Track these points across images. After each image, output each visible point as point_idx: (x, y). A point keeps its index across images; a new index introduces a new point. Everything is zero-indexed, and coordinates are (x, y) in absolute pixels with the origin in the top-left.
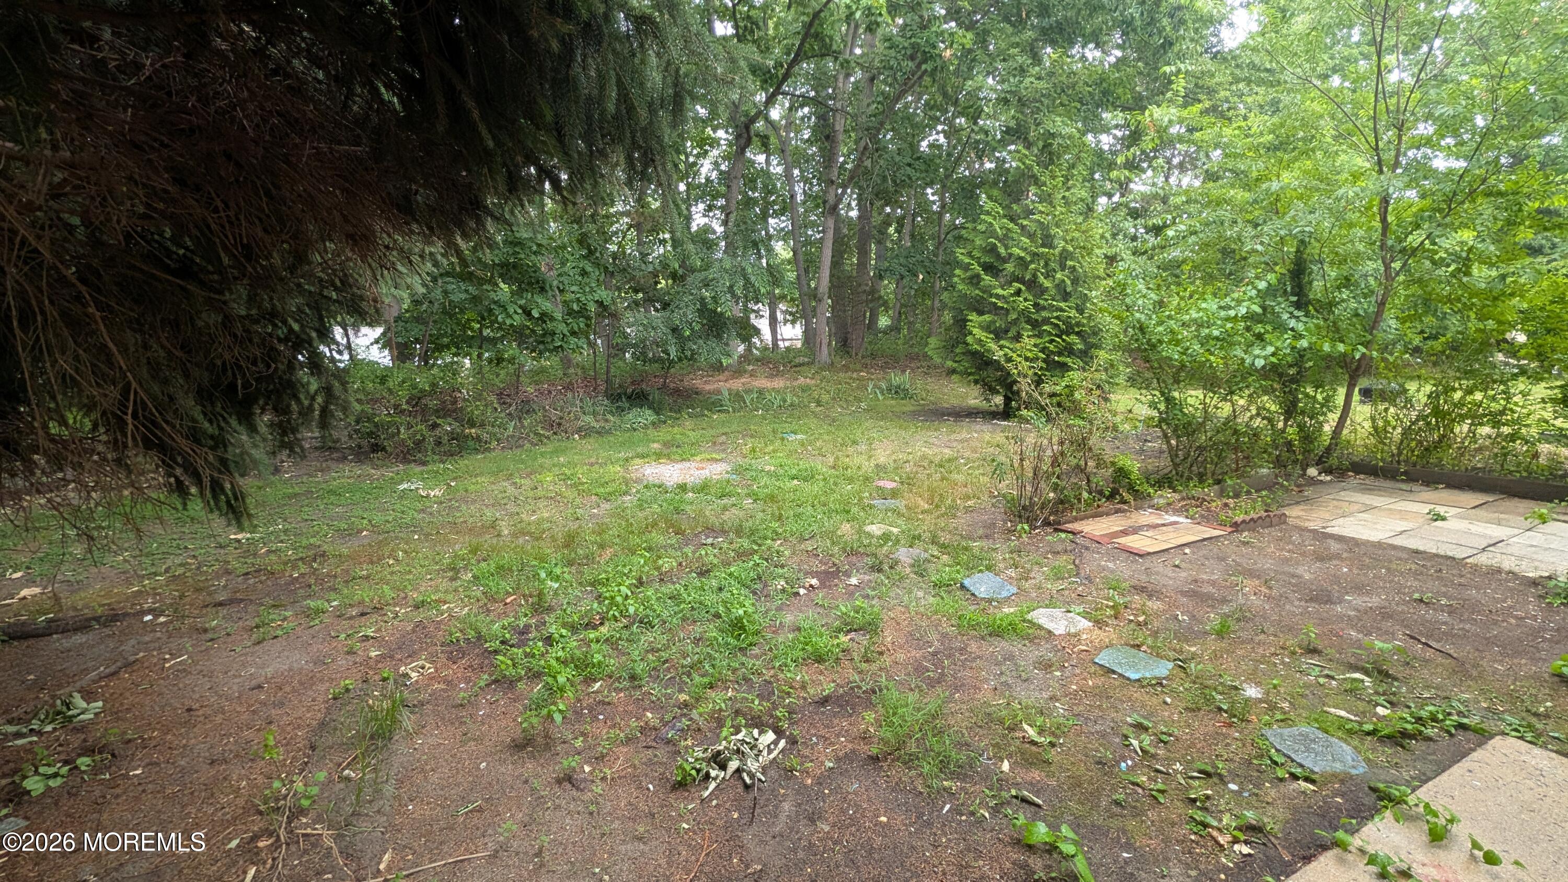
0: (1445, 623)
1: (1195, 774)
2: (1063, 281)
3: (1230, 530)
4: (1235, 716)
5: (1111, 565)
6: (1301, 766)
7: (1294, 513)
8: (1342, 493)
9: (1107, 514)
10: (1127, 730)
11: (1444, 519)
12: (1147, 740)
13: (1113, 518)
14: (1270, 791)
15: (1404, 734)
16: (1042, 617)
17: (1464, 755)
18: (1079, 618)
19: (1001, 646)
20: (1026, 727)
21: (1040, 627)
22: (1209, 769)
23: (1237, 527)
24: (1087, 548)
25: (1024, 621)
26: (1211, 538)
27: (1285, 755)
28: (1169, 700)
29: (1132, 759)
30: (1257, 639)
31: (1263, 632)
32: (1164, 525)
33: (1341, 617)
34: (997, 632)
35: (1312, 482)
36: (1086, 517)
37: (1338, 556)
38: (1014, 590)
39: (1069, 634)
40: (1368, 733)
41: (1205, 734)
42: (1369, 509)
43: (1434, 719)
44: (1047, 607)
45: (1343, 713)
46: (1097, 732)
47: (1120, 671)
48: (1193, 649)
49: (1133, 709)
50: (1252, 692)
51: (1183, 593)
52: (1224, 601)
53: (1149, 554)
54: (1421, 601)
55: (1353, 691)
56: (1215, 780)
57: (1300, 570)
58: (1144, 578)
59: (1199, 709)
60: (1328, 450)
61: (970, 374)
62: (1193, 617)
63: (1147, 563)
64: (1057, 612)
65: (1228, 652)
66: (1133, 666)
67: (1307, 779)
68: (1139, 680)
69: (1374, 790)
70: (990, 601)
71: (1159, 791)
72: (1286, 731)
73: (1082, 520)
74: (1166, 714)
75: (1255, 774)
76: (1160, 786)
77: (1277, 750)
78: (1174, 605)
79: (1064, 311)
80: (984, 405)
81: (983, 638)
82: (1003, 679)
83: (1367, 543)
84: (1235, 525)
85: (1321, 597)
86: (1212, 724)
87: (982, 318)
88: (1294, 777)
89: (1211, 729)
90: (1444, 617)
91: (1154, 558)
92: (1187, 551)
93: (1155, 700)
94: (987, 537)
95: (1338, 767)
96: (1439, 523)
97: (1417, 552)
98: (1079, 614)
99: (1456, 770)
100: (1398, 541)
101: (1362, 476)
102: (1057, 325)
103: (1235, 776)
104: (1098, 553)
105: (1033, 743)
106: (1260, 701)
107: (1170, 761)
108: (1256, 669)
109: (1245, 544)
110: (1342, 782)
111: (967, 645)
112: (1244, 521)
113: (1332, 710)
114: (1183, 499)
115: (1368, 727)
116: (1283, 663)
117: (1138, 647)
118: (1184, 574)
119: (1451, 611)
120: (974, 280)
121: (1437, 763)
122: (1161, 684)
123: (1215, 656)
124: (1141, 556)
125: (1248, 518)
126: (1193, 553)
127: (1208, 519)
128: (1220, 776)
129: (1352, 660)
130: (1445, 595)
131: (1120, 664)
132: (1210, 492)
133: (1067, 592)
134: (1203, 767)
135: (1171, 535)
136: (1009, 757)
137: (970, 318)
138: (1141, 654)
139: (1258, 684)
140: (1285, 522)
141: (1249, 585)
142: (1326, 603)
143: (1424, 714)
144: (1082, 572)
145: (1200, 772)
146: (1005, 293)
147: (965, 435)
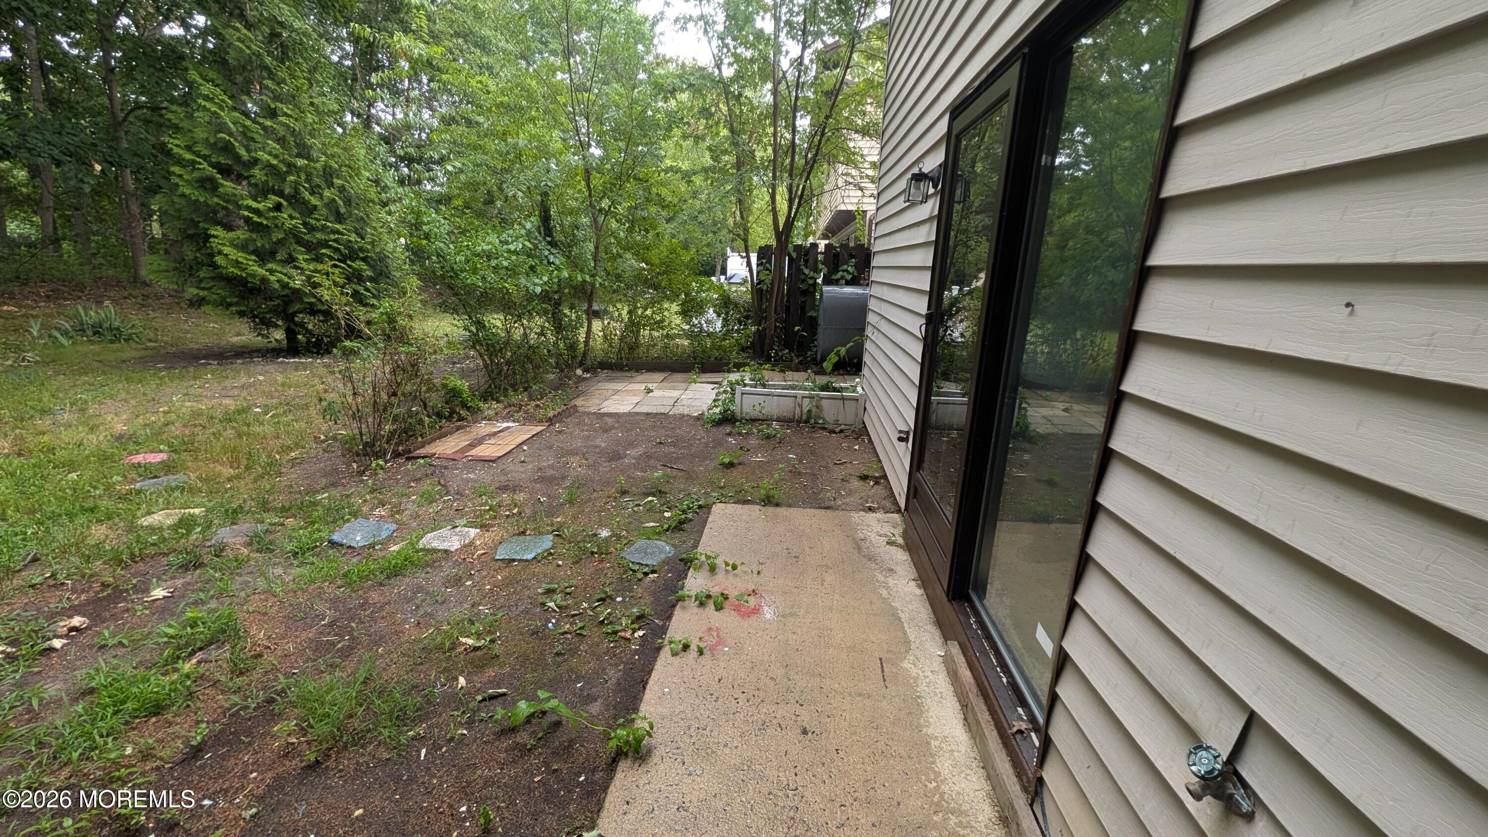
0: (674, 453)
1: (597, 604)
2: (334, 200)
3: (547, 424)
4: (602, 554)
5: (472, 476)
6: (647, 565)
7: (579, 402)
8: (600, 384)
9: (451, 433)
10: (541, 599)
11: (652, 391)
12: (558, 597)
13: (456, 435)
14: (638, 590)
15: (681, 522)
16: (434, 540)
17: (706, 521)
18: (467, 529)
19: (403, 585)
20: (463, 640)
21: (435, 551)
22: (603, 596)
23: (551, 421)
24: (446, 468)
25: (417, 552)
26: (537, 434)
27: (638, 564)
28: (560, 563)
29: (554, 617)
30: (592, 497)
31: (595, 491)
32: (500, 432)
33: (629, 466)
34: (395, 572)
35: (581, 379)
36: (433, 440)
37: (613, 427)
38: (394, 527)
39: (465, 546)
40: (667, 530)
41: (591, 574)
42: (616, 392)
43: (689, 508)
44: (433, 530)
45: (652, 524)
46: (522, 612)
47: (518, 558)
48: (559, 520)
49: (539, 581)
50: (605, 533)
51: (536, 481)
52: (564, 478)
53: (499, 458)
54: (661, 443)
55: (650, 509)
56: (608, 601)
57: (598, 442)
58: (503, 478)
59: (581, 559)
60: (585, 355)
61: (229, 305)
62: (549, 497)
63: (500, 465)
64: (445, 531)
65: (579, 513)
66: (527, 549)
67: (653, 572)
68: (535, 558)
69: (681, 560)
70: (372, 546)
71: (581, 628)
72: (633, 548)
73: (429, 443)
74: (562, 573)
75: (626, 584)
76: (580, 625)
77: (633, 563)
78: (532, 492)
79: (343, 234)
80: (258, 341)
81: (381, 584)
82: (421, 612)
83: (624, 414)
84: (550, 420)
85: (616, 456)
86: (591, 566)
87: (231, 235)
88: (646, 574)
89: (592, 569)
90: (672, 449)
91: (504, 460)
92: (525, 448)
93: (551, 567)
94: (334, 485)
95: (663, 556)
96: (650, 394)
97: (648, 414)
98: (465, 526)
99: (706, 530)
100: (637, 410)
101: (606, 371)
102: (337, 250)
103: (617, 592)
104: (457, 469)
105: (476, 649)
106: (611, 537)
107: (577, 605)
108: (600, 516)
109: (560, 432)
110: (668, 564)
111: (366, 599)
112: (554, 416)
113: (647, 525)
114: (505, 408)
115: (666, 526)
116: (613, 507)
117: (523, 533)
118: (530, 467)
119: (674, 444)
120: (208, 184)
121: (697, 531)
122: (551, 554)
123: (575, 518)
124: (493, 461)
125: (556, 413)
126: (529, 448)
127: (530, 419)
128: (610, 597)
129: (644, 490)
130: (668, 436)
131: (516, 552)
132: (524, 397)
133: (445, 512)
134: (599, 597)
135: (510, 438)
136: (461, 673)
137: (213, 232)
138: (528, 537)
139: (606, 526)
140: (577, 411)
141: (574, 461)
142: (619, 459)
143: (685, 507)
144: (450, 489)
145: (598, 601)
146: (260, 206)
147: (244, 380)
